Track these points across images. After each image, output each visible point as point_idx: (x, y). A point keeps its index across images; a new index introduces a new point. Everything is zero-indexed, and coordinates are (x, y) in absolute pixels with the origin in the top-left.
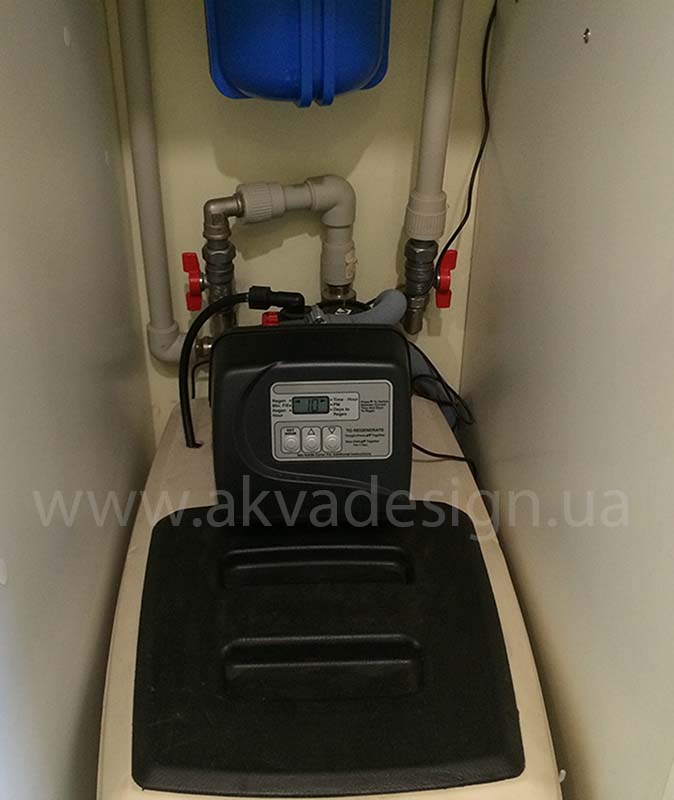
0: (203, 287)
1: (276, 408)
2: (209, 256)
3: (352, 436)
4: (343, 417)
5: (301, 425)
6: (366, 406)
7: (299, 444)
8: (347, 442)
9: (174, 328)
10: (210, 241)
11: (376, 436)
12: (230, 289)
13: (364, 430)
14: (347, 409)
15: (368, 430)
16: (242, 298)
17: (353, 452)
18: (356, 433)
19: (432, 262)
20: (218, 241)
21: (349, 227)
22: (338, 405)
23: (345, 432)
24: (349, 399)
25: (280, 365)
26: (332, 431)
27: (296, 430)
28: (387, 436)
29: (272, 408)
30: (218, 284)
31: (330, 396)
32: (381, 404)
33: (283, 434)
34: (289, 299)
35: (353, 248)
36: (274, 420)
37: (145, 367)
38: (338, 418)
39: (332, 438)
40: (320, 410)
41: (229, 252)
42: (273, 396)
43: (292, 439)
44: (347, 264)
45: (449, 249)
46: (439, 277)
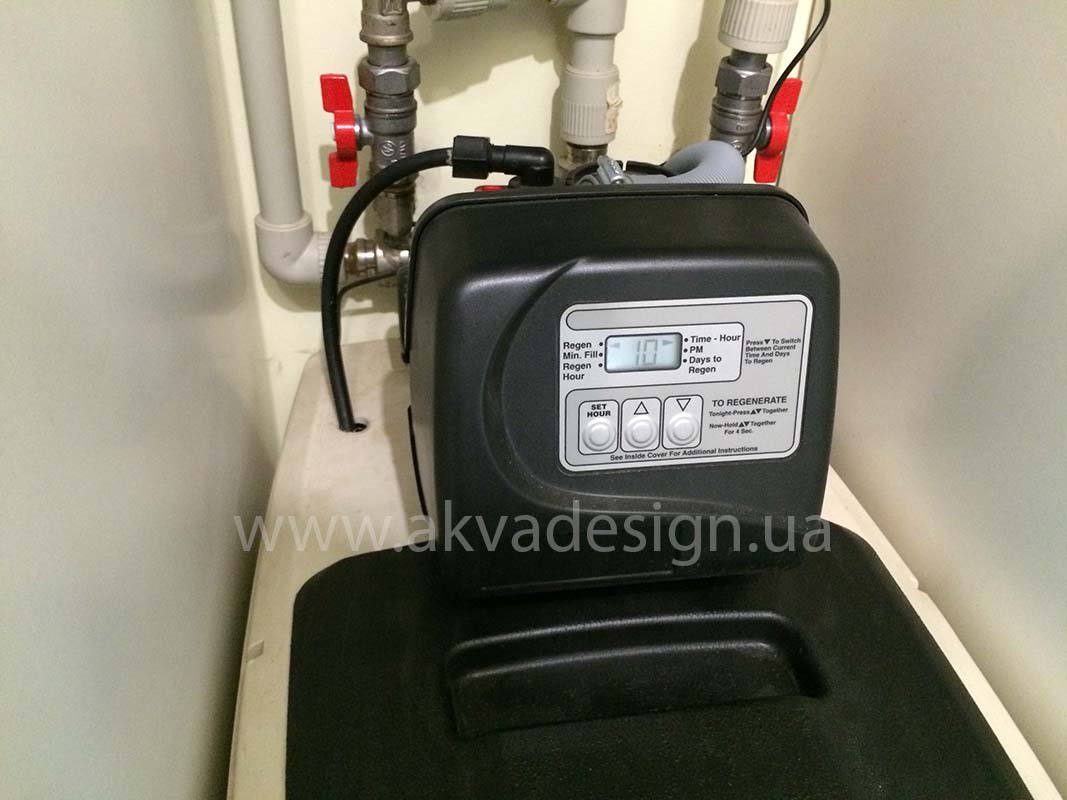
0: (360, 141)
1: (570, 361)
2: (374, 78)
3: (723, 414)
4: (708, 376)
5: (620, 395)
6: (756, 352)
7: (614, 434)
8: (712, 426)
9: (303, 223)
10: (374, 47)
11: (771, 411)
12: (410, 145)
13: (747, 402)
14: (717, 359)
15: (758, 401)
17: (723, 446)
18: (731, 408)
19: (760, 99)
20: (388, 47)
21: (611, 36)
22: (700, 350)
23: (709, 407)
24: (723, 338)
25: (583, 267)
26: (683, 400)
27: (612, 407)
28: (792, 412)
29: (562, 361)
30: (392, 135)
31: (686, 332)
32: (784, 347)
33: (583, 416)
34: (528, 157)
35: (616, 79)
36: (565, 386)
37: (254, 297)
38: (698, 377)
39: (682, 421)
40: (660, 362)
41: (410, 72)
42: (566, 335)
43: (600, 428)
44: (609, 106)
45: (789, 77)
46: (768, 128)
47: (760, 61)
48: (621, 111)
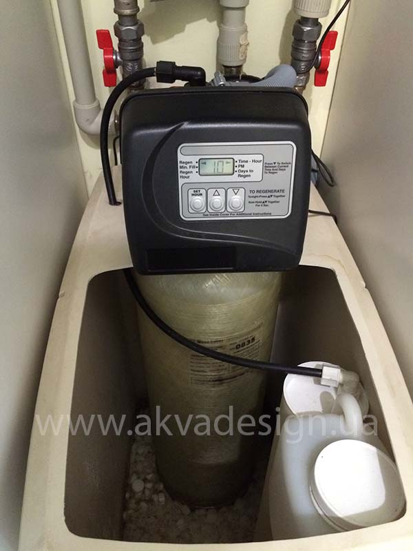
0: (116, 64)
1: (183, 170)
2: (121, 31)
3: (255, 197)
4: (247, 179)
5: (207, 187)
6: (269, 168)
7: (204, 204)
8: (249, 202)
9: (95, 104)
10: (121, 16)
11: (277, 197)
12: (140, 65)
13: (266, 192)
14: (251, 171)
15: (271, 191)
16: (150, 72)
17: (256, 212)
18: (258, 194)
19: (315, 42)
20: (128, 16)
21: (243, 9)
22: (243, 166)
23: (248, 194)
24: (254, 161)
25: (186, 126)
26: (236, 189)
27: (203, 191)
28: (287, 197)
29: (179, 170)
30: (130, 61)
31: (236, 158)
32: (283, 167)
33: (190, 195)
34: (193, 72)
35: (246, 31)
36: (181, 181)
38: (242, 179)
39: (237, 199)
40: (224, 172)
41: (138, 28)
42: (180, 157)
43: (198, 201)
44: (241, 45)
45: (330, 30)
46: (320, 57)
47: (316, 23)
48: (248, 48)
